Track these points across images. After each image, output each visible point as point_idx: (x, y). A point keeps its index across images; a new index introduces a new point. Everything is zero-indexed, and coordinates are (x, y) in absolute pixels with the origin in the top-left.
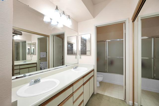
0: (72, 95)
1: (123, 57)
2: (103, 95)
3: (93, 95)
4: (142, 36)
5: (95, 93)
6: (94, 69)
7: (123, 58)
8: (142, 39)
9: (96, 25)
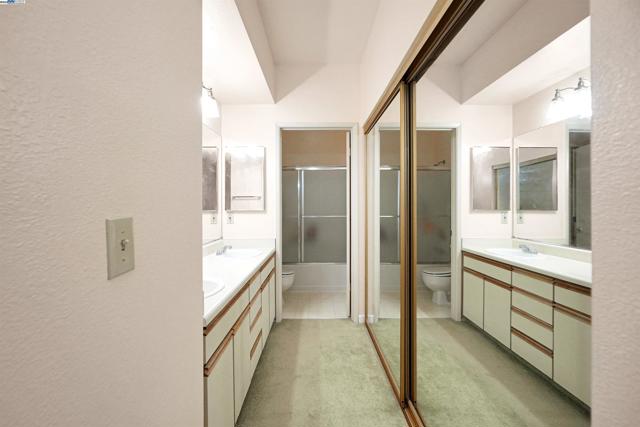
0: (248, 309)
1: (345, 214)
2: (301, 320)
3: (275, 326)
4: (382, 164)
5: (279, 320)
6: (275, 253)
7: (346, 218)
8: (381, 171)
9: (282, 126)
